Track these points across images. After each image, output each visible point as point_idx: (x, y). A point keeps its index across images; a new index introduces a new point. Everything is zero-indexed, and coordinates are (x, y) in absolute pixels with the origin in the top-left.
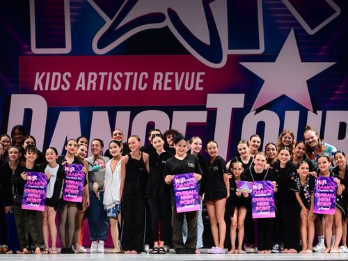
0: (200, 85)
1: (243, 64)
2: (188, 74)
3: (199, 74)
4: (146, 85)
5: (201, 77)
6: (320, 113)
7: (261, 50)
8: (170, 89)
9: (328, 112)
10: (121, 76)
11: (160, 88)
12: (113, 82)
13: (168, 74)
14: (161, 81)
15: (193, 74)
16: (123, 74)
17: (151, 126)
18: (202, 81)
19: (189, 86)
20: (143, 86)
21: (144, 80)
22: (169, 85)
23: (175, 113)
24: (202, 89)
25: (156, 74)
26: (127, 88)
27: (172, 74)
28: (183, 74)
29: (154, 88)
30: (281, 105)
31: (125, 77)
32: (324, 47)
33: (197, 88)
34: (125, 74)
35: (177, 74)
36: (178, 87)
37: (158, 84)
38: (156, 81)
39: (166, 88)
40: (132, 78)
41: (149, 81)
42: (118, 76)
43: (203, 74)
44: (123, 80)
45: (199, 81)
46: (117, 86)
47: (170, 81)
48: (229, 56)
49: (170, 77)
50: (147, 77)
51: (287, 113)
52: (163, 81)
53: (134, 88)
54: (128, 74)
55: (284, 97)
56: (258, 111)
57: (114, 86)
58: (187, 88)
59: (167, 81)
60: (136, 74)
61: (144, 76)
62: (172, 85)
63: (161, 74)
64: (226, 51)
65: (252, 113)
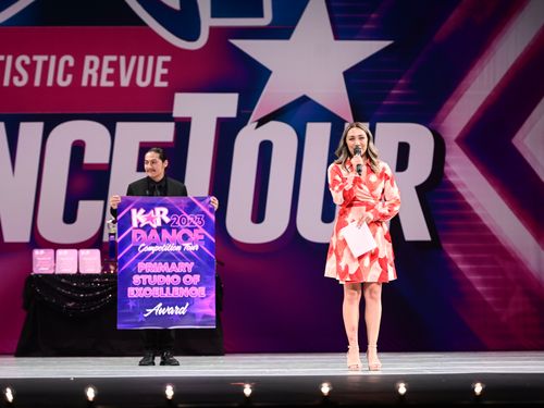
0: (163, 78)
1: (236, 42)
2: (142, 59)
3: (161, 59)
4: (70, 77)
5: (165, 65)
6: (366, 126)
7: (266, 20)
8: (111, 84)
9: (379, 126)
10: (28, 61)
11: (94, 83)
12: (14, 72)
13: (107, 59)
14: (96, 71)
15: (151, 59)
16: (31, 58)
17: (78, 148)
18: (165, 71)
19: (144, 79)
20: (64, 79)
21: (67, 70)
22: (110, 77)
23: (120, 126)
24: (165, 84)
25: (88, 59)
26: (37, 83)
27: (114, 58)
28: (133, 59)
29: (84, 83)
30: (300, 112)
31: (34, 64)
32: (373, 16)
33: (158, 83)
34: (35, 58)
35: (123, 59)
36: (125, 82)
37: (90, 77)
38: (87, 71)
39: (105, 83)
40: (46, 65)
41: (76, 71)
42: (23, 63)
43: (168, 59)
44: (31, 68)
45: (161, 71)
46: (21, 79)
47: (111, 71)
48: (213, 30)
49: (111, 64)
50: (71, 64)
51: (310, 126)
52: (99, 72)
53: (50, 83)
54: (40, 59)
55: (304, 99)
56: (261, 122)
57: (16, 79)
58: (140, 83)
59: (107, 71)
60: (53, 58)
61: (67, 62)
62: (115, 77)
63: (96, 59)
64: (207, 21)
65: (251, 125)
